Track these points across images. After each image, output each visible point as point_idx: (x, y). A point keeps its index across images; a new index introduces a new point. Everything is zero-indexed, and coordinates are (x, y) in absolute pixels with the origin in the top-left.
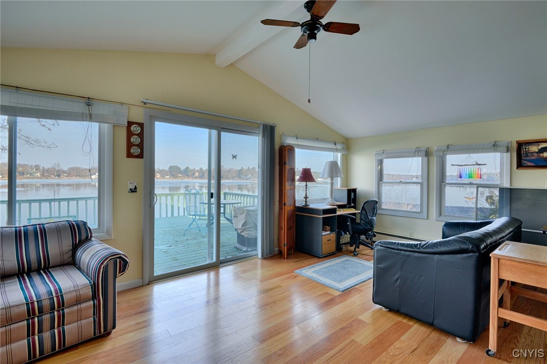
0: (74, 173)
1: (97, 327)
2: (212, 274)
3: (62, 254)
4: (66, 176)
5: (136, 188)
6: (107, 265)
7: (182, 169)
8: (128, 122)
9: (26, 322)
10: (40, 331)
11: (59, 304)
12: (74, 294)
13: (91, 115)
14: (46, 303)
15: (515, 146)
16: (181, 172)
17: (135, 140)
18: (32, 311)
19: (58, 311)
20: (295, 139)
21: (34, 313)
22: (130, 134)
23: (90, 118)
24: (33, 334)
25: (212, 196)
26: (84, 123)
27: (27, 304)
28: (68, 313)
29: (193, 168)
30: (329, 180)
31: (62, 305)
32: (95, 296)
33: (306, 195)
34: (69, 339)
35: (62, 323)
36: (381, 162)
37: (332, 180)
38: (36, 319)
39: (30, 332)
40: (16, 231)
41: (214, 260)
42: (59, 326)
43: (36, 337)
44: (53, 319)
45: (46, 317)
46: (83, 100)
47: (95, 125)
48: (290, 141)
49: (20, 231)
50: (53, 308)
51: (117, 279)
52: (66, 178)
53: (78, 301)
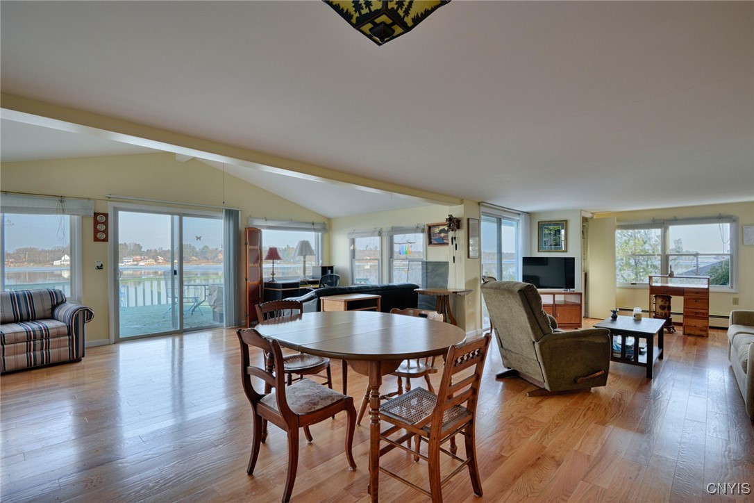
0: (25, 258)
1: (71, 353)
2: (177, 340)
3: (44, 311)
4: (12, 262)
5: (102, 265)
6: (78, 314)
7: (197, 249)
8: (95, 213)
9: (25, 343)
10: (34, 350)
11: (46, 335)
12: (56, 330)
13: (63, 210)
14: (38, 333)
15: (426, 228)
16: (196, 254)
17: (101, 227)
18: (30, 337)
19: (46, 339)
20: (264, 220)
21: (31, 338)
22: (96, 223)
23: (63, 212)
24: (30, 351)
25: (175, 273)
26: (59, 215)
27: (27, 332)
28: (52, 342)
29: (215, 247)
30: (302, 258)
31: (48, 336)
32: (69, 334)
33: (273, 272)
34: (53, 359)
35: (48, 348)
36: (353, 242)
37: (305, 258)
38: (32, 342)
39: (28, 350)
40: (11, 294)
41: (178, 329)
42: (46, 349)
43: (32, 354)
44: (42, 344)
45: (38, 342)
46: (57, 198)
47: (67, 217)
48: (257, 223)
49: (13, 294)
50: (42, 337)
51: (85, 324)
52: (12, 265)
53: (59, 335)
